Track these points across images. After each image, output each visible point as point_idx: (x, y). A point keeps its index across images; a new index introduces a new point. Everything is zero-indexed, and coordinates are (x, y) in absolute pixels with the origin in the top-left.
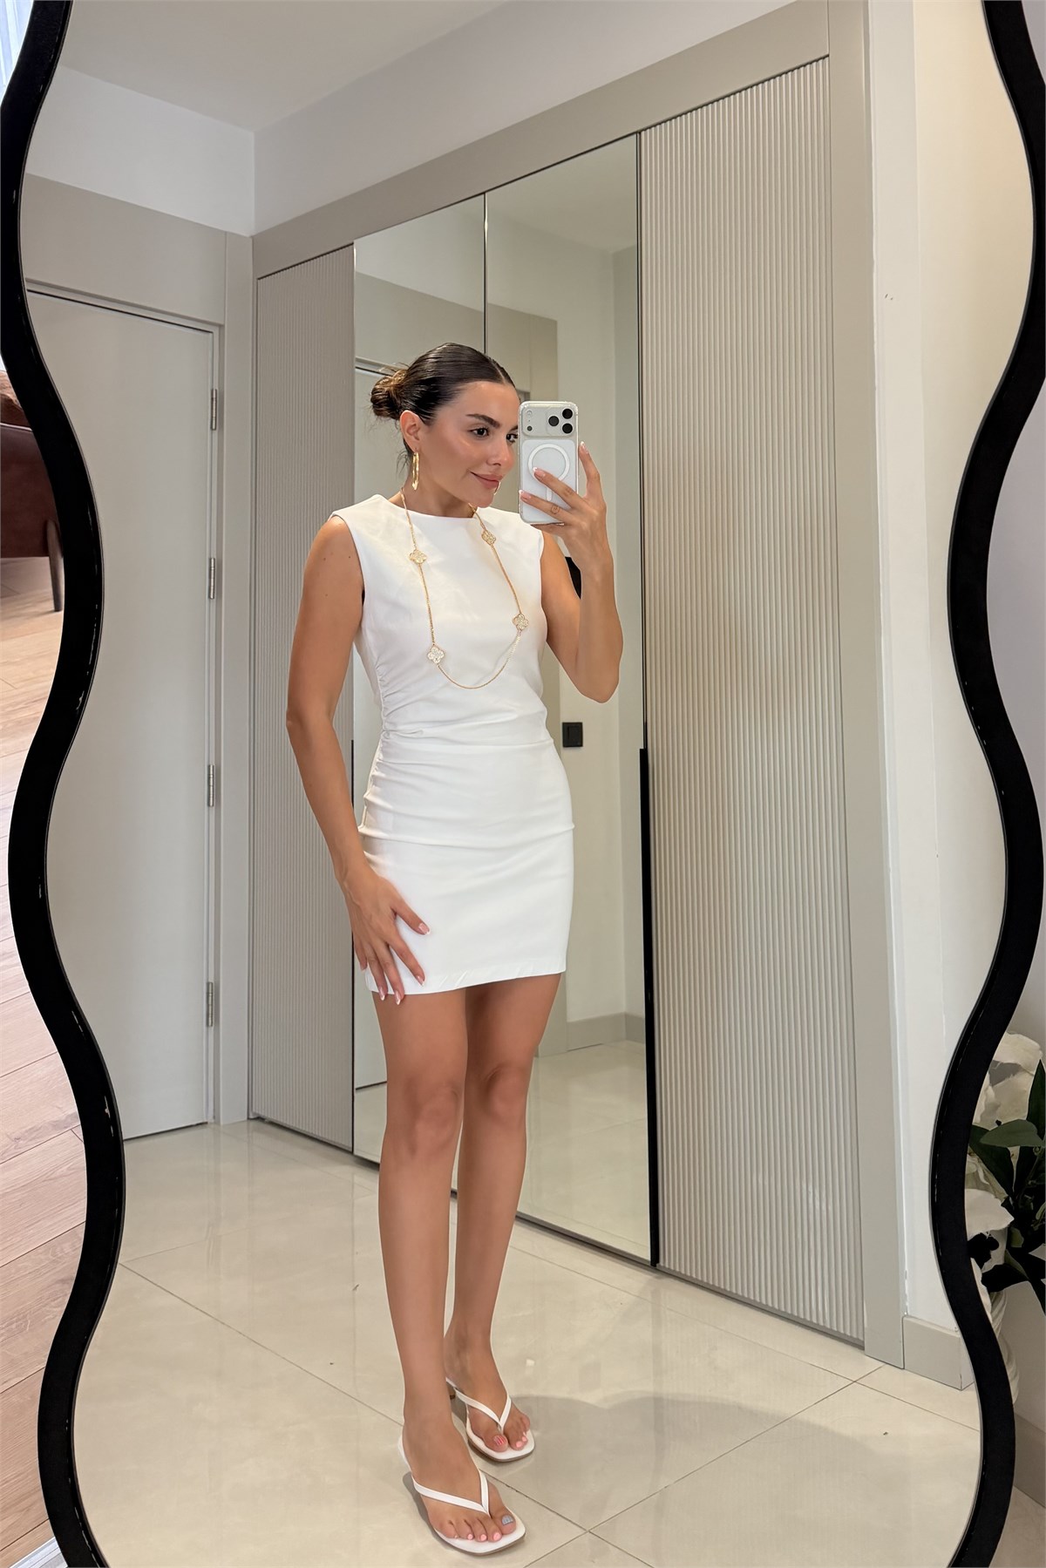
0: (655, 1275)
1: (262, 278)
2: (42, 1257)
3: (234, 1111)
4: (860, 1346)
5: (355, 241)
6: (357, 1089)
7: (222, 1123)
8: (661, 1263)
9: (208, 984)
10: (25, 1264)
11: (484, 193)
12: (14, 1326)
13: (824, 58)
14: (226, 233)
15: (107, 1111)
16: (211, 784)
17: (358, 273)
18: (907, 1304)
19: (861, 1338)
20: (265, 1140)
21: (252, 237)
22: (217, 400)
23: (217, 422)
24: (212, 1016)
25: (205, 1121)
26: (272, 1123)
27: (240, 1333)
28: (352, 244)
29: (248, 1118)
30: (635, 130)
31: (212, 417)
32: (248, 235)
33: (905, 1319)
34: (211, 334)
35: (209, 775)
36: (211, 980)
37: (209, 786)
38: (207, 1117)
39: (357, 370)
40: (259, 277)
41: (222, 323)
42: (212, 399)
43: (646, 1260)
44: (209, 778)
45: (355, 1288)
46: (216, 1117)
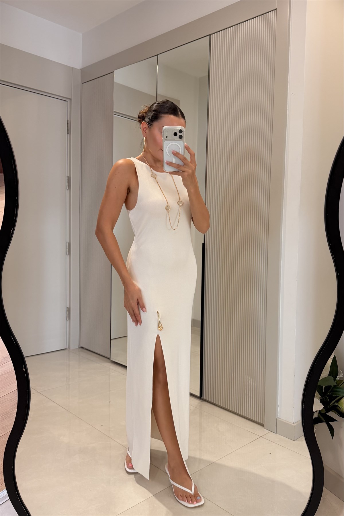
0: (201, 401)
1: (84, 83)
2: (13, 395)
3: (75, 345)
4: (263, 425)
5: (115, 71)
6: (112, 339)
7: (71, 349)
8: (203, 397)
9: (67, 308)
10: (8, 397)
11: (157, 55)
12: (4, 416)
13: (275, 10)
14: (72, 68)
15: (24, 369)
16: (68, 248)
17: (116, 83)
18: (278, 414)
19: (263, 424)
20: (84, 354)
21: (81, 69)
22: (69, 124)
23: (69, 131)
24: (68, 317)
25: (66, 348)
26: (86, 349)
27: (74, 415)
28: (113, 72)
29: (79, 348)
30: (209, 34)
31: (67, 130)
32: (79, 68)
33: (278, 419)
34: (67, 102)
35: (67, 245)
36: (68, 307)
37: (67, 249)
38: (67, 347)
39: (114, 115)
40: (83, 82)
41: (71, 98)
42: (68, 124)
43: (198, 396)
44: (67, 246)
45: (110, 402)
46: (69, 347)
